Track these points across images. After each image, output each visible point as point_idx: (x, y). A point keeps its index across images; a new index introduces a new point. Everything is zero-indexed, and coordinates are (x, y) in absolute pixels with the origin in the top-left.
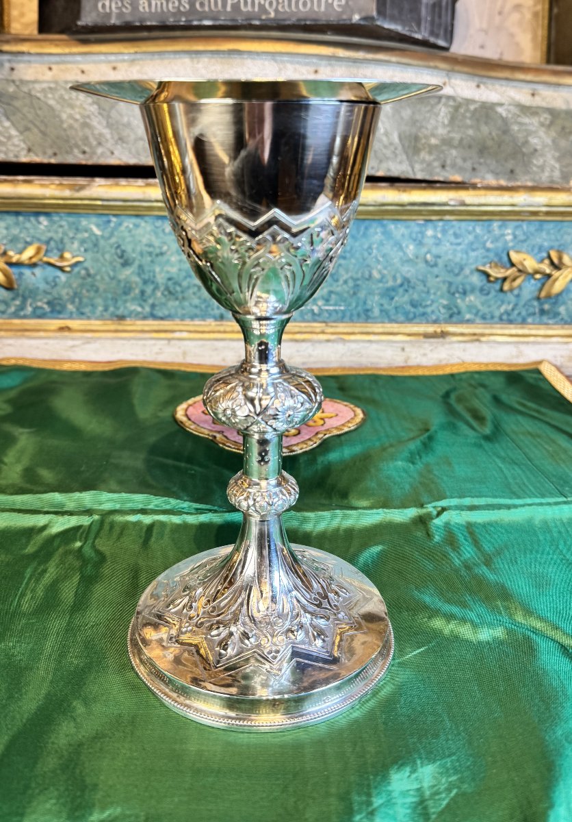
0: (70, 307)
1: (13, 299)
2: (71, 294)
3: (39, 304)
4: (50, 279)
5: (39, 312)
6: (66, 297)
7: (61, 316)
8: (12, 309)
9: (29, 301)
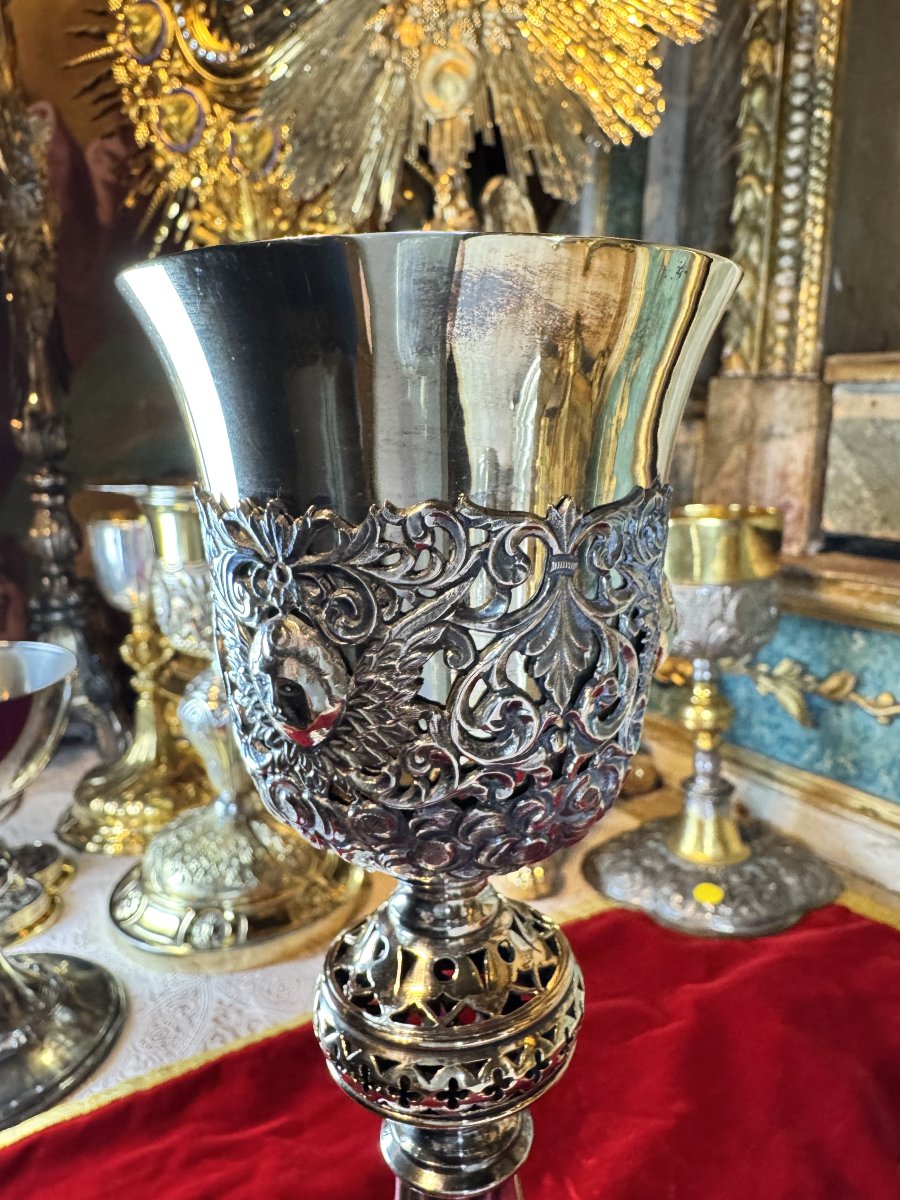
0: (885, 780)
1: (810, 742)
2: (887, 760)
3: (842, 760)
4: (860, 728)
5: (840, 772)
6: (879, 763)
7: (870, 788)
8: (806, 756)
9: (828, 752)
